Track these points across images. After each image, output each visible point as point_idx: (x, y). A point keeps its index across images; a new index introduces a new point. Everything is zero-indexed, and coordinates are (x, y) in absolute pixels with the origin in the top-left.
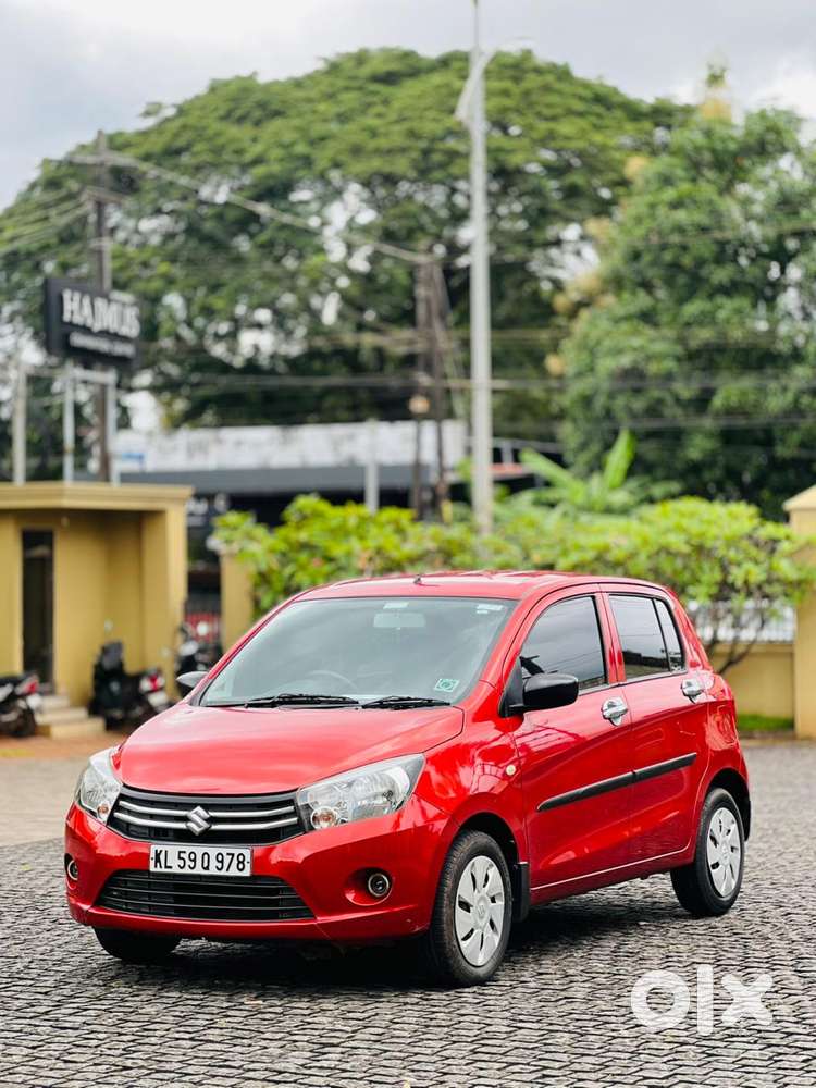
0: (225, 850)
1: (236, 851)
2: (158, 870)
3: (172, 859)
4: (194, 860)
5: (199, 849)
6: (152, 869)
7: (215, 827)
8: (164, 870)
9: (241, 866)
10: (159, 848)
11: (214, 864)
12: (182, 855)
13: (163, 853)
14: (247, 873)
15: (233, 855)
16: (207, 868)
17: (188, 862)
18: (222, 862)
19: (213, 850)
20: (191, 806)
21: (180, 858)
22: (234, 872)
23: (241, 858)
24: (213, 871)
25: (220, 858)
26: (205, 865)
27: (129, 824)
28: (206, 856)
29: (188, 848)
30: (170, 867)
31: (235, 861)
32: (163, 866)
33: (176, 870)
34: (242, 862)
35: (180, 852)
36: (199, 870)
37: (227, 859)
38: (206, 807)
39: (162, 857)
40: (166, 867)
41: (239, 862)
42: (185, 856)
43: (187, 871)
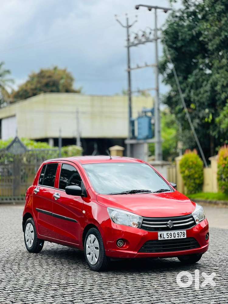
0: (179, 231)
1: (182, 231)
2: (161, 239)
3: (165, 235)
4: (171, 235)
5: (172, 232)
6: (159, 239)
7: (175, 225)
8: (163, 239)
9: (184, 235)
11: (177, 236)
12: (168, 234)
13: (162, 234)
14: (185, 237)
17: (170, 236)
19: (176, 232)
20: (168, 220)
21: (167, 235)
22: (182, 237)
23: (184, 233)
24: (177, 238)
26: (174, 236)
28: (174, 234)
29: (169, 232)
32: (163, 238)
33: (166, 238)
34: (184, 234)
36: (173, 238)
37: (180, 234)
38: (172, 220)
39: (162, 235)
40: (164, 238)
41: (183, 234)
42: (169, 234)
43: (169, 238)
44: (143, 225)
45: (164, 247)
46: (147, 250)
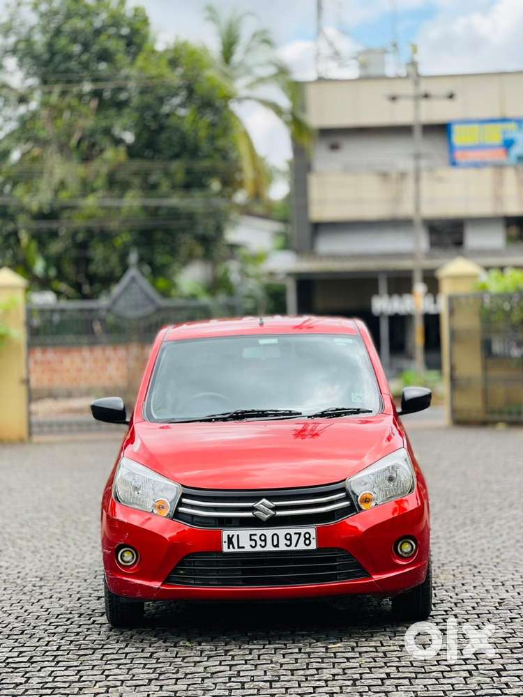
0: (292, 530)
1: (303, 531)
2: (232, 550)
3: (244, 540)
4: (265, 540)
5: (268, 532)
6: (225, 549)
7: (279, 513)
8: (237, 550)
9: (307, 542)
10: (231, 533)
11: (283, 542)
12: (253, 537)
13: (235, 536)
14: (313, 546)
15: (300, 534)
16: (277, 546)
17: (259, 542)
18: (290, 540)
19: (281, 532)
20: (258, 499)
21: (251, 540)
22: (302, 546)
23: (307, 536)
24: (282, 547)
25: (288, 537)
26: (275, 543)
27: (193, 516)
28: (275, 537)
29: (258, 532)
30: (243, 547)
31: (302, 539)
32: (236, 547)
33: (248, 549)
34: (309, 539)
35: (251, 535)
36: (269, 548)
37: (295, 538)
38: (270, 498)
39: (235, 540)
40: (239, 547)
41: (306, 539)
42: (257, 538)
43: (258, 549)
44: (181, 509)
45: (244, 572)
46: (195, 579)
